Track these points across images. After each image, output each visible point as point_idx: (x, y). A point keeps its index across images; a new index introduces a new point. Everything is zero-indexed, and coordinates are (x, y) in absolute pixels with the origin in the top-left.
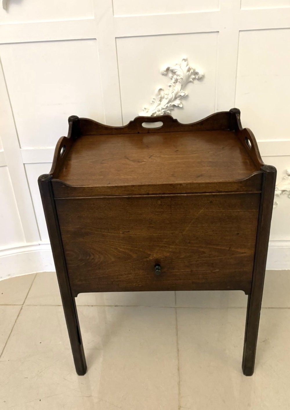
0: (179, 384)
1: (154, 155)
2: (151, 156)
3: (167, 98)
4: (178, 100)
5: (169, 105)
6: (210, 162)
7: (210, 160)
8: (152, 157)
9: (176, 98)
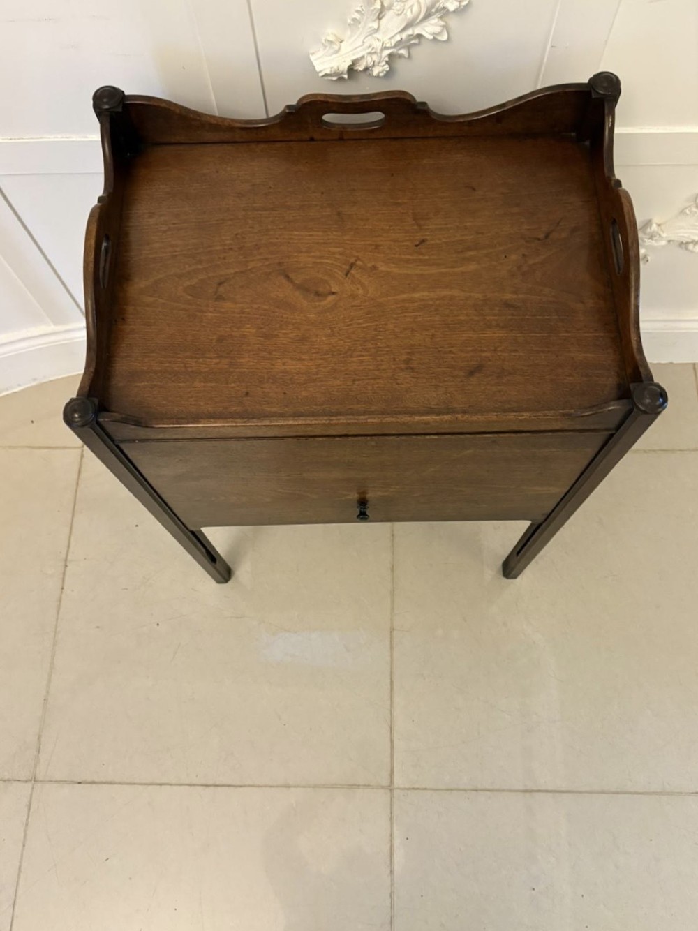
0: (393, 593)
1: (359, 263)
2: (352, 265)
3: (399, 12)
4: (436, 20)
5: (404, 35)
6: (507, 304)
7: (508, 296)
8: (353, 271)
9: (428, 16)
